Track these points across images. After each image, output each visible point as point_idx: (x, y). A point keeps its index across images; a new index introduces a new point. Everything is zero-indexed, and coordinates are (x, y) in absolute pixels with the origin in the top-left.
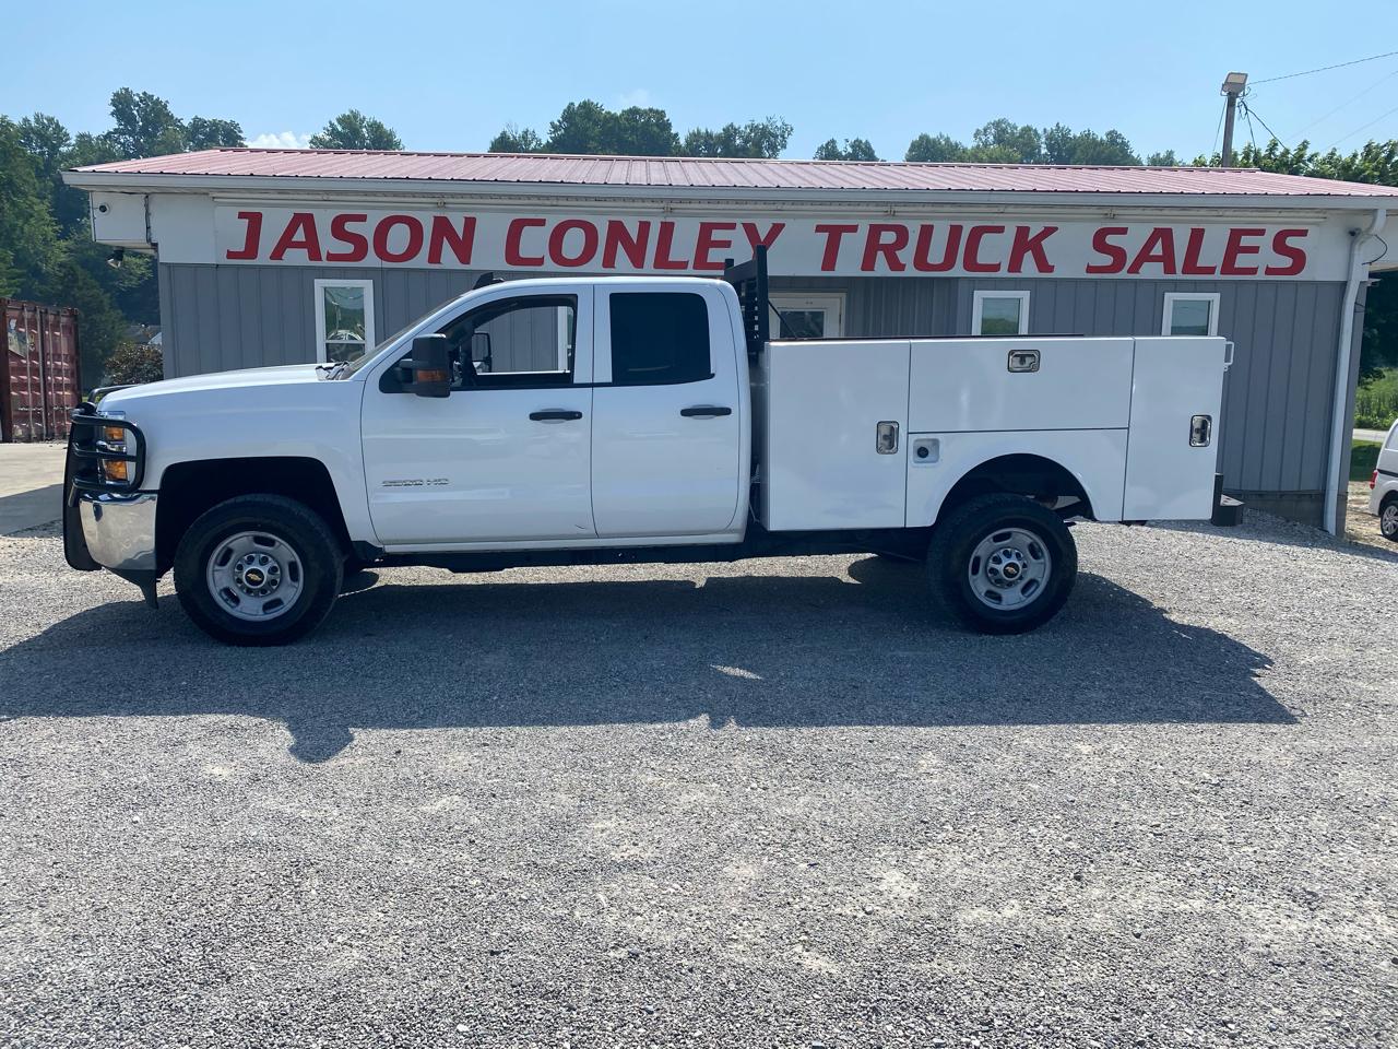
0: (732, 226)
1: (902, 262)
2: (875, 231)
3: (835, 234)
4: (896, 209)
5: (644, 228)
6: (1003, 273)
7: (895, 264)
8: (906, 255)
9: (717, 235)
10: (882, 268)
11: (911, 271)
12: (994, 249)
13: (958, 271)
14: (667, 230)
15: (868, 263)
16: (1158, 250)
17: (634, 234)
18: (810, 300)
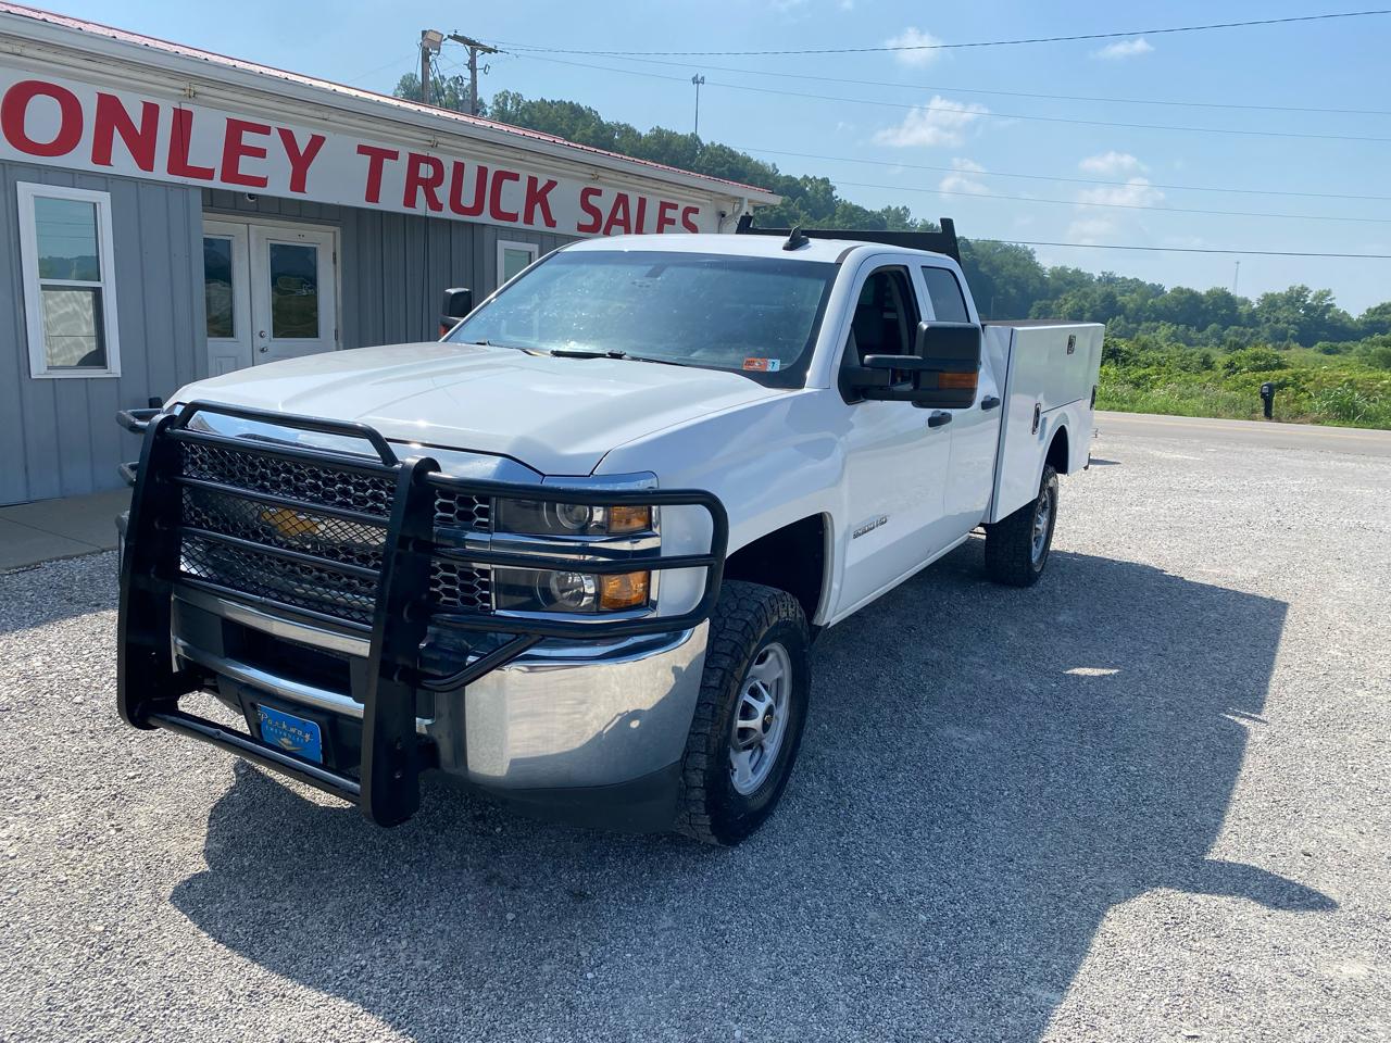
0: (265, 130)
1: (440, 201)
2: (415, 160)
3: (378, 157)
4: (440, 139)
5: (151, 112)
6: (520, 224)
7: (435, 204)
8: (443, 193)
9: (249, 139)
10: (421, 207)
11: (447, 213)
12: (513, 197)
13: (485, 217)
14: (183, 120)
15: (410, 200)
16: (620, 215)
17: (136, 119)
18: (302, 232)
